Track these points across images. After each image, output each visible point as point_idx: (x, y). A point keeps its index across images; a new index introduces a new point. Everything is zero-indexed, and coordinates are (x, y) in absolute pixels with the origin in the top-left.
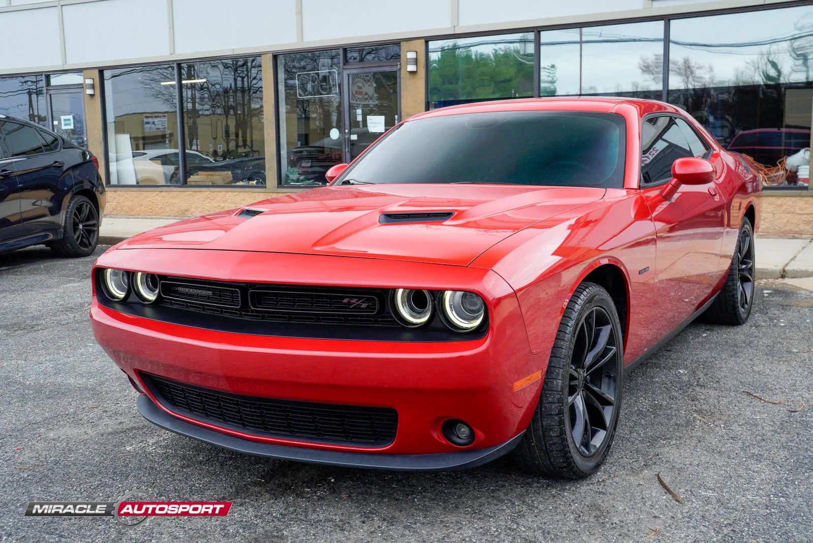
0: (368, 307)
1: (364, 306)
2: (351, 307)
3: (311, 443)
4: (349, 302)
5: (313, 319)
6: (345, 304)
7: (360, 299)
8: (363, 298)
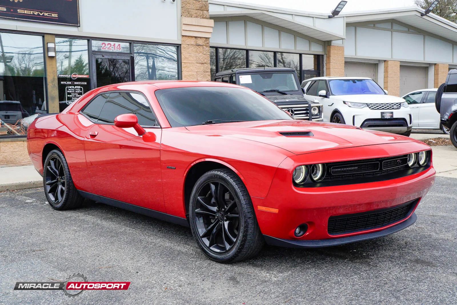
1: (401, 162)
4: (398, 161)
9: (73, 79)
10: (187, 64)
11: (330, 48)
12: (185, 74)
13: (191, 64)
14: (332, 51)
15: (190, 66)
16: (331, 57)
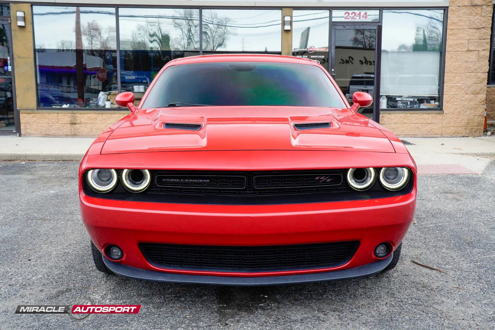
0: (331, 181)
1: (328, 180)
2: (320, 182)
3: (296, 271)
4: (319, 179)
5: (296, 191)
6: (317, 180)
7: (326, 176)
8: (328, 176)
9: (310, 52)
10: (454, 31)
12: (451, 43)
13: (461, 30)
15: (459, 33)
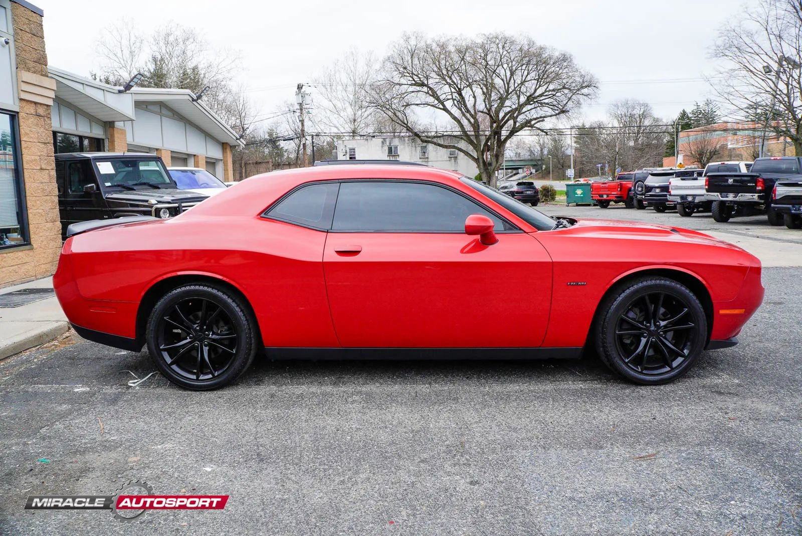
10: (27, 143)
11: (114, 130)
14: (116, 135)
15: (32, 146)
16: (116, 143)
